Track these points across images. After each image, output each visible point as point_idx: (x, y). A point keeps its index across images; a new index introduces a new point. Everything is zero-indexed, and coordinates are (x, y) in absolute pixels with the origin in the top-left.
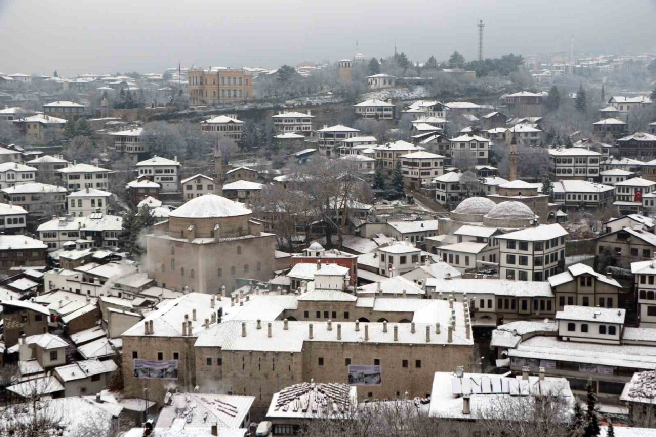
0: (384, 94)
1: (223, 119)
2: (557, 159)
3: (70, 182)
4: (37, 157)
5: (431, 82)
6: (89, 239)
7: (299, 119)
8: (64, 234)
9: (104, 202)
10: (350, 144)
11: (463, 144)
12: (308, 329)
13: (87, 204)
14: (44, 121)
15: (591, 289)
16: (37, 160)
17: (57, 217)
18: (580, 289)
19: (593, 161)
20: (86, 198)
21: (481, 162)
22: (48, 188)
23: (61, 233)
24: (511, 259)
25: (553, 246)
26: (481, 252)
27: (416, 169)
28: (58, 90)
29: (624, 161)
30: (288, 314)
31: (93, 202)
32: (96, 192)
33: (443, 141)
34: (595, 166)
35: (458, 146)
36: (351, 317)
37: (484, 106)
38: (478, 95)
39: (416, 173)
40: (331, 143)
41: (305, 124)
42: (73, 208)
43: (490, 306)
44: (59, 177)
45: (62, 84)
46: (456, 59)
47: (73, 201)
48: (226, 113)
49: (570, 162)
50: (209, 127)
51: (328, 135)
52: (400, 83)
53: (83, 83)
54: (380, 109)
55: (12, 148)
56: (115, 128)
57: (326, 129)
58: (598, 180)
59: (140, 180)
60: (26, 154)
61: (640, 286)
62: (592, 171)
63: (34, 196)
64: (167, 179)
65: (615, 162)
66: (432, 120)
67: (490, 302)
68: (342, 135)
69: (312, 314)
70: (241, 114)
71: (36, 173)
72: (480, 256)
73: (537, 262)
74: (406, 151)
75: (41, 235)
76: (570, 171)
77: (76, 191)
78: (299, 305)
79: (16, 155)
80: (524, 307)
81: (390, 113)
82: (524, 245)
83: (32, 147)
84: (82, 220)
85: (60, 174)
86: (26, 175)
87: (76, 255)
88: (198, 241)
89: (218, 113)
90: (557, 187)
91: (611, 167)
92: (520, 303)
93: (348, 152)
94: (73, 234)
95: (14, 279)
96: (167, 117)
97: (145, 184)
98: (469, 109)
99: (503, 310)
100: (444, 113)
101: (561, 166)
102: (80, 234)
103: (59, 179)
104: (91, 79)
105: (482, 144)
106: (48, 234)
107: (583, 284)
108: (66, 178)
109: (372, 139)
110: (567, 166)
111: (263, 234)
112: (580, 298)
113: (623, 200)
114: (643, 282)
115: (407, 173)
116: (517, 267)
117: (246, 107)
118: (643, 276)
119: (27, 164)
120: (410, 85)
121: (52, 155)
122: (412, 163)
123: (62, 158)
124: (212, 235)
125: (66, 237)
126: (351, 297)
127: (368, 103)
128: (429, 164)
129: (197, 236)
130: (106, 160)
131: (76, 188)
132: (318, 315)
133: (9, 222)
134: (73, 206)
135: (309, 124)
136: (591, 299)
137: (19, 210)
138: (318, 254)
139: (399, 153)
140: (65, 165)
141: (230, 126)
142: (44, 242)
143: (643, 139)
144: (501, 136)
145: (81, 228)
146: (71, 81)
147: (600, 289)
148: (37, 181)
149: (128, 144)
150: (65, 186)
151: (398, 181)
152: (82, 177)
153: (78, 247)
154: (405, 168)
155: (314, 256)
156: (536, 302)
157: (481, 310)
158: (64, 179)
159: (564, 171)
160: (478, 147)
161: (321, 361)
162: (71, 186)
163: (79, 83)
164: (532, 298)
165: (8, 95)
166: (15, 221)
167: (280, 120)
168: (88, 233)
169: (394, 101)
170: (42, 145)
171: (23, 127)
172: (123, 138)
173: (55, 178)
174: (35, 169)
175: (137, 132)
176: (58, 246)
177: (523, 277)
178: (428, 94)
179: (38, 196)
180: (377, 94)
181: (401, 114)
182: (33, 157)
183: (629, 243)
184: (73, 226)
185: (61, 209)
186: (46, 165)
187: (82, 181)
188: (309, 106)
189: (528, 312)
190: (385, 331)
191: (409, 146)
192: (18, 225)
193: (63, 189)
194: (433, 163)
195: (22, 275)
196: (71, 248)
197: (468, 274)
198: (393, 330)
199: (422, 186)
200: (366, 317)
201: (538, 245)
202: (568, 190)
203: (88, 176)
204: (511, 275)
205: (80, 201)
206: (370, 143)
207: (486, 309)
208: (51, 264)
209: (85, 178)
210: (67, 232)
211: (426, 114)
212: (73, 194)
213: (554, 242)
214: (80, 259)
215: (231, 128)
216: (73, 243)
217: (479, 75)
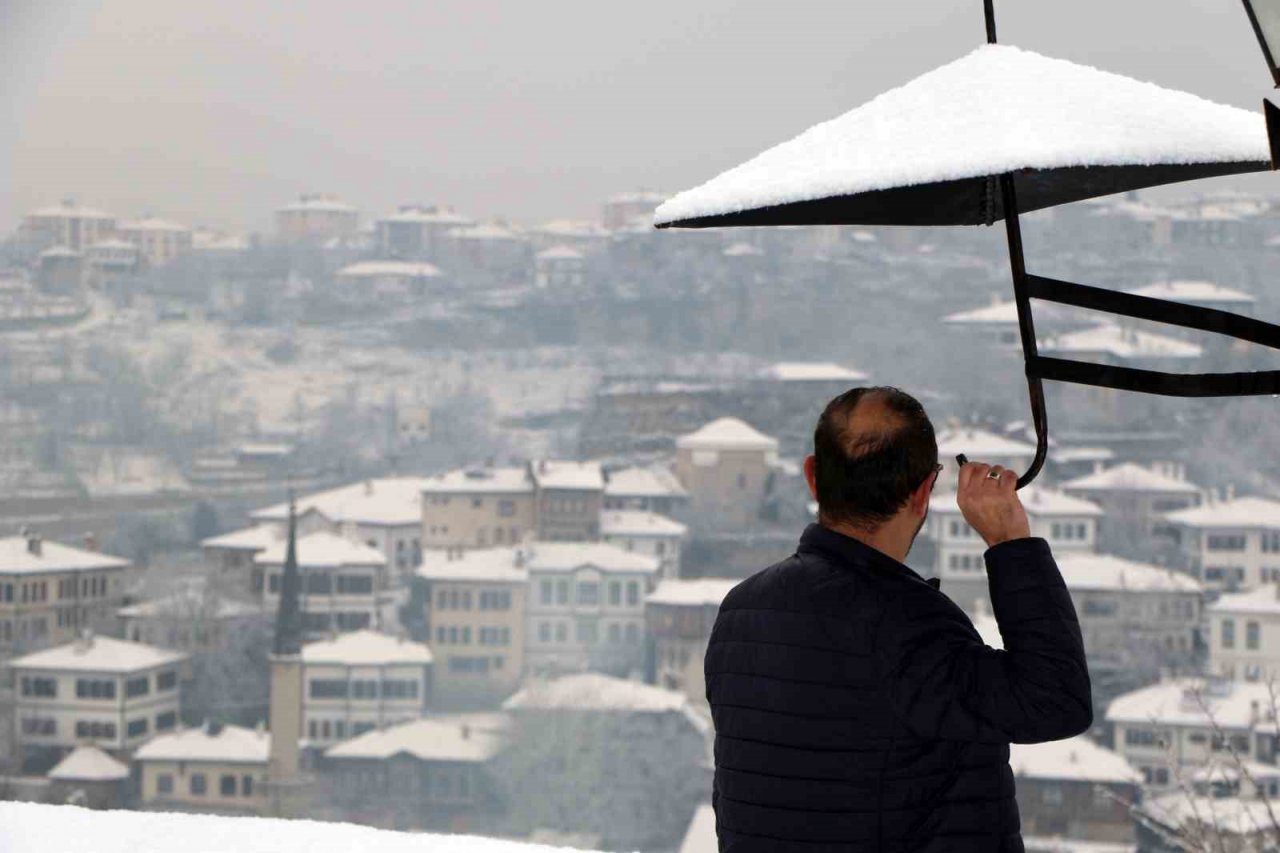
3: (1212, 559)
4: (1098, 468)
8: (1197, 738)
16: (1099, 480)
17: (1174, 675)
22: (1141, 576)
23: (1186, 734)
28: (1135, 246)
42: (1228, 652)
44: (1170, 541)
45: (1150, 225)
47: (1227, 625)
53: (1223, 224)
71: (1099, 522)
75: (1120, 737)
77: (1232, 590)
83: (1078, 436)
85: (1175, 532)
86: (1066, 529)
94: (1237, 742)
102: (1253, 743)
103: (1172, 547)
104: (1250, 209)
106: (1143, 735)
108: (1199, 546)
119: (1068, 492)
121: (1145, 462)
123: (1181, 475)
131: (1233, 581)
134: (1228, 640)
140: (1191, 500)
142: (1130, 760)
145: (1255, 720)
146: (1180, 215)
148: (1099, 550)
150: (1194, 573)
152: (1253, 545)
153: (1248, 789)
158: (1188, 548)
162: (1214, 574)
163: (1209, 223)
165: (978, 262)
170: (1110, 429)
173: (1157, 542)
174: (1091, 508)
176: (1173, 780)
179: (1107, 599)
182: (1086, 467)
184: (1233, 710)
186: (1128, 498)
187: (1252, 559)
193: (1190, 584)
196: (1225, 790)
205: (1253, 629)
209: (1264, 548)
210: (1208, 734)
212: (1227, 602)
216: (1231, 775)
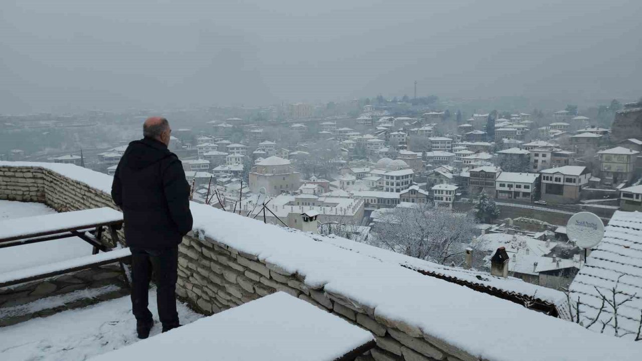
0: (368, 114)
1: (298, 125)
2: (432, 142)
3: (230, 151)
5: (391, 108)
6: (232, 174)
7: (331, 125)
9: (240, 159)
10: (349, 136)
11: (394, 136)
12: (291, 208)
13: (233, 160)
14: (224, 126)
15: (415, 196)
17: (221, 165)
18: (411, 196)
19: (448, 143)
20: (233, 157)
21: (401, 143)
22: (221, 153)
24: (387, 183)
25: (405, 178)
26: (378, 180)
27: (373, 146)
29: (464, 143)
30: (291, 203)
31: (236, 159)
32: (237, 155)
33: (387, 134)
34: (450, 145)
35: (392, 136)
36: (315, 204)
37: (413, 119)
38: (412, 114)
39: (373, 148)
40: (342, 135)
41: (333, 127)
42: (228, 162)
43: (375, 202)
46: (405, 98)
47: (228, 158)
48: (299, 123)
49: (438, 143)
50: (292, 128)
51: (340, 132)
52: (377, 109)
54: (366, 120)
55: (210, 137)
56: (253, 129)
57: (340, 129)
58: (451, 151)
59: (257, 150)
60: (216, 139)
61: (435, 194)
62: (448, 147)
63: (215, 156)
64: (270, 150)
65: (460, 143)
66: (386, 125)
67: (375, 200)
68: (346, 132)
69: (300, 203)
70: (306, 123)
71: (218, 147)
72: (378, 182)
73: (398, 184)
74: (369, 139)
75: (214, 172)
76: (438, 147)
78: (296, 200)
79: (212, 140)
80: (388, 203)
81: (370, 122)
82: (392, 177)
83: (219, 137)
84: (230, 166)
85: (227, 148)
86: (213, 148)
87: (224, 180)
88: (266, 175)
89: (296, 123)
90: (429, 154)
91: (458, 145)
92: (387, 201)
93: (347, 139)
94: (226, 172)
95: (200, 189)
96: (274, 125)
97: (259, 152)
98: (407, 120)
99: (380, 204)
100: (394, 122)
101: (434, 145)
103: (227, 150)
105: (403, 136)
106: (216, 172)
107: (412, 194)
108: (229, 149)
109: (358, 133)
110: (437, 145)
111: (294, 172)
112: (411, 199)
113: (458, 160)
114: (436, 193)
115: (369, 148)
116: (390, 186)
117: (309, 120)
118: (436, 191)
119: (215, 144)
120: (381, 110)
121: (226, 140)
122: (371, 144)
123: (229, 141)
124: (272, 172)
125: (223, 173)
126: (316, 197)
127: (361, 118)
128: (378, 144)
129: (267, 172)
130: (248, 142)
131: (232, 153)
132: (303, 204)
133: (202, 166)
134: (228, 160)
135: (335, 127)
136: (415, 200)
137: (208, 162)
138: (314, 180)
139: (367, 139)
140: (230, 144)
141: (301, 128)
142: (214, 175)
143: (477, 133)
144: (416, 132)
145: (229, 169)
147: (419, 196)
148: (217, 150)
149: (257, 135)
150: (228, 153)
151: (364, 151)
152: (235, 149)
154: (368, 146)
155: (312, 181)
156: (393, 201)
157: (371, 203)
159: (436, 147)
160: (401, 137)
161: (296, 221)
164: (391, 199)
166: (205, 166)
167: (323, 125)
168: (232, 171)
169: (372, 116)
170: (222, 136)
171: (216, 129)
172: (255, 133)
173: (225, 149)
175: (261, 131)
177: (392, 190)
178: (389, 114)
180: (366, 114)
181: (375, 122)
182: (218, 140)
183: (440, 177)
184: (226, 168)
185: (224, 162)
186: (223, 144)
187: (235, 151)
188: (336, 119)
189: (390, 204)
190: (332, 210)
191: (371, 136)
192: (206, 168)
193: (226, 154)
194: (380, 143)
195: (203, 188)
196: (225, 177)
197: (372, 189)
198: (335, 210)
199: (375, 153)
200: (320, 204)
201: (398, 178)
202: (435, 155)
203: (238, 148)
204: (387, 190)
205: (231, 159)
206: (357, 135)
207: (373, 203)
208: (216, 183)
211: (385, 123)
212: (230, 156)
213: (407, 176)
214: (226, 182)
215: (301, 129)
217: (413, 105)
